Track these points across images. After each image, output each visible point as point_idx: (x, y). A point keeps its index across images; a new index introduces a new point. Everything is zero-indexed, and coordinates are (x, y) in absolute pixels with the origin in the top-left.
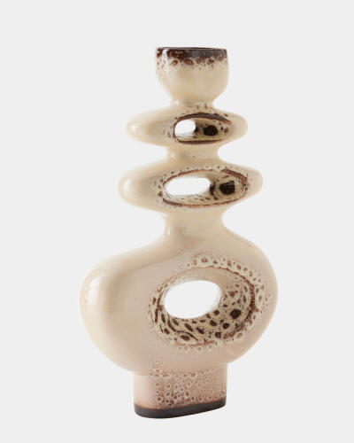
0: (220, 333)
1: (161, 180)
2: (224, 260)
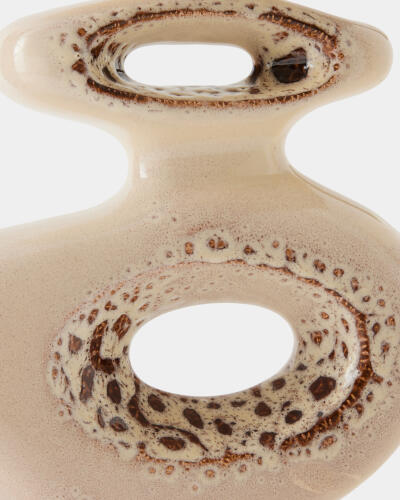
0: (273, 435)
1: (81, 32)
2: (275, 245)
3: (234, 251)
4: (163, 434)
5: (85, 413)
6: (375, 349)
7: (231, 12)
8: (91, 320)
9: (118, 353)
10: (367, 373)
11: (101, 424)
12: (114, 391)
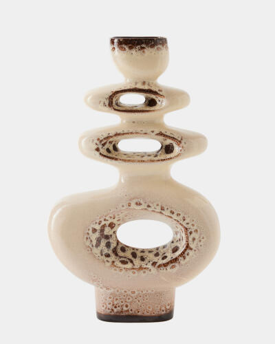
0: (156, 263)
1: (98, 139)
2: (158, 205)
3: (144, 206)
4: (121, 259)
5: (97, 251)
6: (190, 239)
7: (146, 133)
8: (99, 224)
9: (111, 233)
10: (188, 247)
11: (102, 255)
12: (108, 245)
